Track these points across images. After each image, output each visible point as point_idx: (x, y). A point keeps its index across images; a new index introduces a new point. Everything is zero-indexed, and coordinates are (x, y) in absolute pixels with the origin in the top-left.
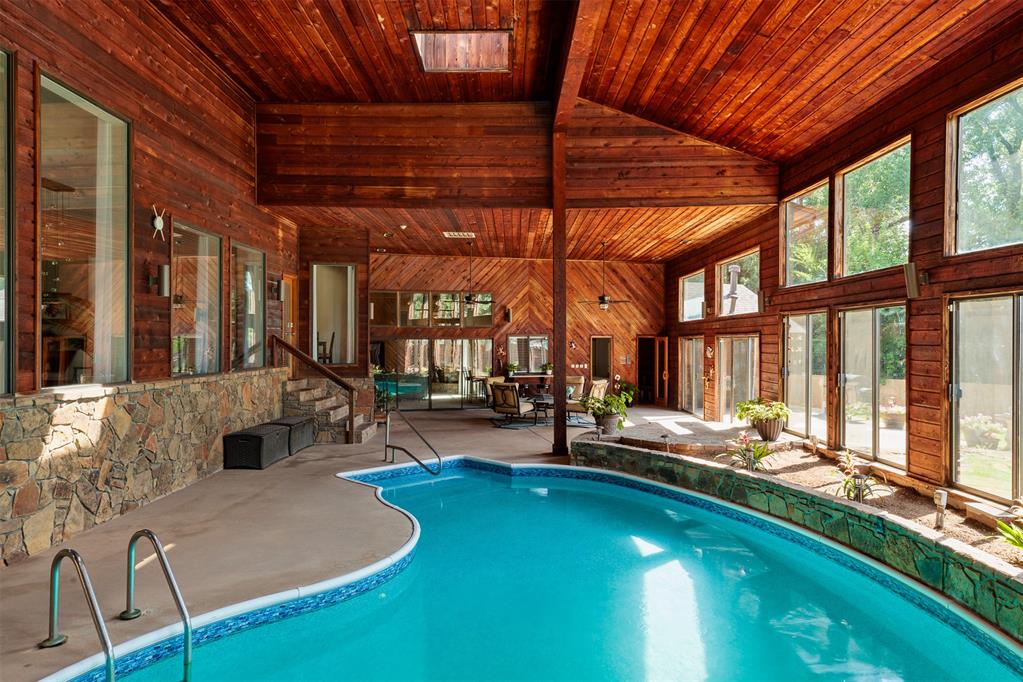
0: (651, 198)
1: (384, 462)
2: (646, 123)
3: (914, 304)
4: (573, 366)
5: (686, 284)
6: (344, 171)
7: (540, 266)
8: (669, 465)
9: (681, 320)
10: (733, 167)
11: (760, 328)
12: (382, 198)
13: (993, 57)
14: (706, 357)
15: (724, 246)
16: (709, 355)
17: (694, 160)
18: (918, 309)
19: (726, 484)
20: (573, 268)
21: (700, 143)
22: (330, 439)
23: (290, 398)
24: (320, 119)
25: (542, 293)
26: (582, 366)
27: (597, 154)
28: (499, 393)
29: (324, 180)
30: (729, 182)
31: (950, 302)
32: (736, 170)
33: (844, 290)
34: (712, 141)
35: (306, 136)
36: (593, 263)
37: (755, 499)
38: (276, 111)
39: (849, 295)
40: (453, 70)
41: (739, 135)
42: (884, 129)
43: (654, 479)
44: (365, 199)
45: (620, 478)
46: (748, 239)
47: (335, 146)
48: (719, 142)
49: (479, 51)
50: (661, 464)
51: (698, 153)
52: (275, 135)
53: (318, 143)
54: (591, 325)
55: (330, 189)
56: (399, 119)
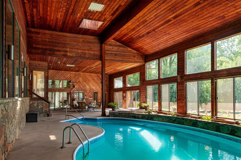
0: (121, 60)
1: (66, 119)
2: (120, 44)
3: (178, 83)
4: (89, 99)
5: (116, 80)
6: (52, 47)
7: (82, 74)
8: (134, 115)
9: (114, 88)
10: (137, 55)
11: (140, 89)
12: (61, 55)
13: (193, 42)
14: (123, 96)
15: (129, 72)
16: (124, 95)
17: (130, 53)
18: (179, 84)
19: (148, 117)
20: (89, 75)
21: (131, 50)
22: (43, 116)
23: (32, 105)
24: (45, 34)
25: (82, 81)
26: (91, 99)
27: (111, 50)
28: (80, 104)
29: (46, 49)
30: (136, 58)
31: (186, 82)
32: (137, 56)
33: (162, 81)
34: (133, 50)
35: (41, 38)
36: (94, 74)
37: (155, 119)
38: (33, 30)
39: (163, 81)
40: (85, 28)
41: (140, 49)
42: (171, 51)
43: (130, 118)
44: (57, 55)
45: (122, 119)
46: (136, 70)
47: (49, 41)
48: (135, 50)
49: (91, 24)
50: (132, 115)
51: (130, 52)
52: (33, 36)
53: (45, 40)
54: (93, 89)
55: (48, 52)
56: (66, 37)
